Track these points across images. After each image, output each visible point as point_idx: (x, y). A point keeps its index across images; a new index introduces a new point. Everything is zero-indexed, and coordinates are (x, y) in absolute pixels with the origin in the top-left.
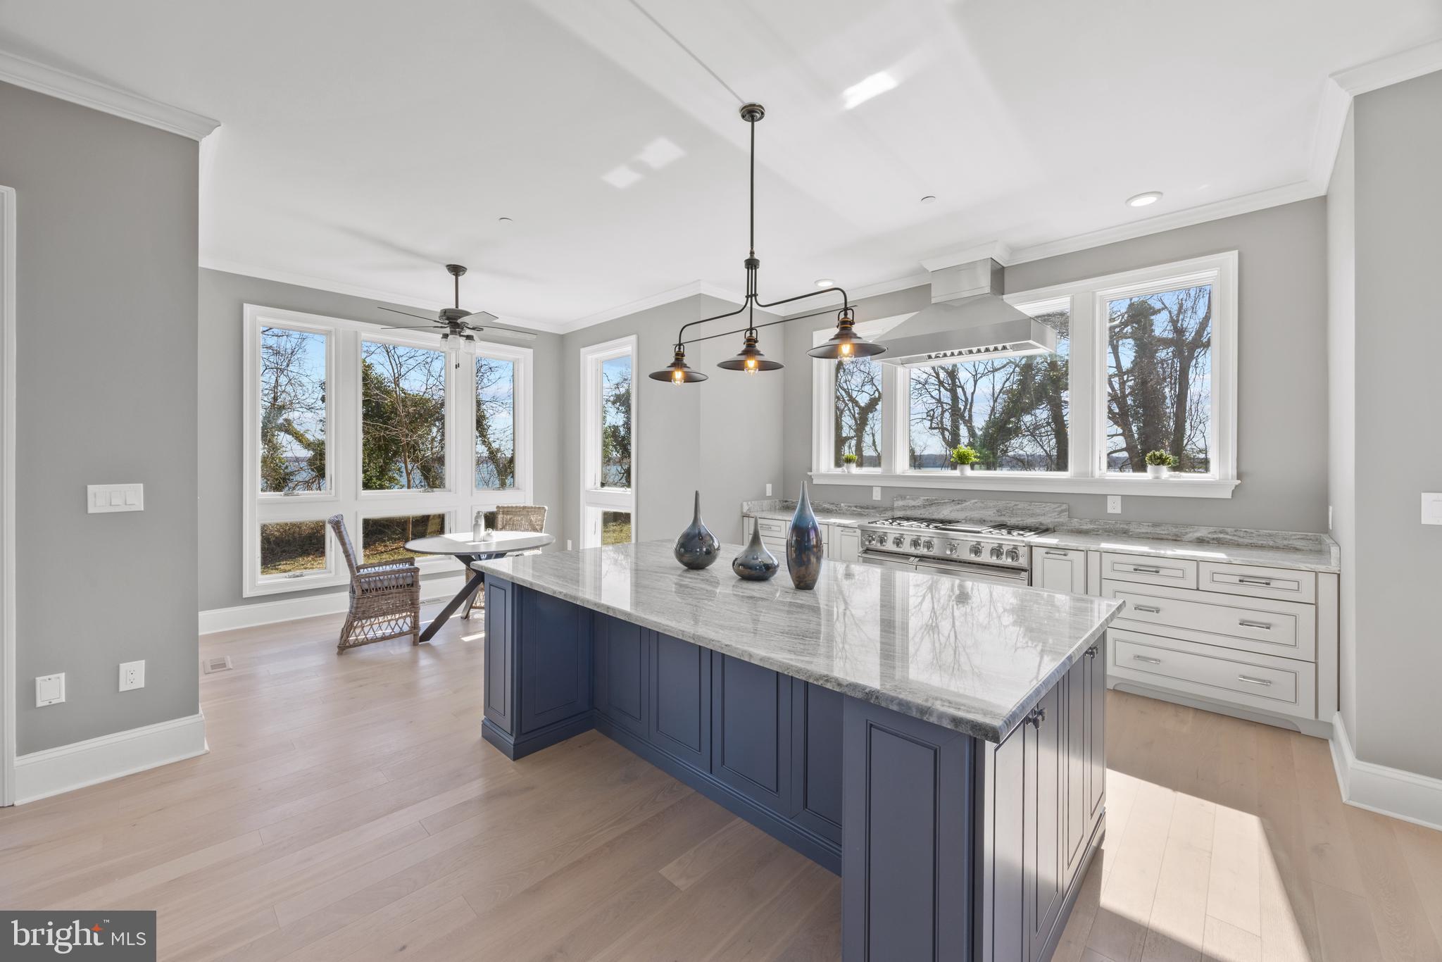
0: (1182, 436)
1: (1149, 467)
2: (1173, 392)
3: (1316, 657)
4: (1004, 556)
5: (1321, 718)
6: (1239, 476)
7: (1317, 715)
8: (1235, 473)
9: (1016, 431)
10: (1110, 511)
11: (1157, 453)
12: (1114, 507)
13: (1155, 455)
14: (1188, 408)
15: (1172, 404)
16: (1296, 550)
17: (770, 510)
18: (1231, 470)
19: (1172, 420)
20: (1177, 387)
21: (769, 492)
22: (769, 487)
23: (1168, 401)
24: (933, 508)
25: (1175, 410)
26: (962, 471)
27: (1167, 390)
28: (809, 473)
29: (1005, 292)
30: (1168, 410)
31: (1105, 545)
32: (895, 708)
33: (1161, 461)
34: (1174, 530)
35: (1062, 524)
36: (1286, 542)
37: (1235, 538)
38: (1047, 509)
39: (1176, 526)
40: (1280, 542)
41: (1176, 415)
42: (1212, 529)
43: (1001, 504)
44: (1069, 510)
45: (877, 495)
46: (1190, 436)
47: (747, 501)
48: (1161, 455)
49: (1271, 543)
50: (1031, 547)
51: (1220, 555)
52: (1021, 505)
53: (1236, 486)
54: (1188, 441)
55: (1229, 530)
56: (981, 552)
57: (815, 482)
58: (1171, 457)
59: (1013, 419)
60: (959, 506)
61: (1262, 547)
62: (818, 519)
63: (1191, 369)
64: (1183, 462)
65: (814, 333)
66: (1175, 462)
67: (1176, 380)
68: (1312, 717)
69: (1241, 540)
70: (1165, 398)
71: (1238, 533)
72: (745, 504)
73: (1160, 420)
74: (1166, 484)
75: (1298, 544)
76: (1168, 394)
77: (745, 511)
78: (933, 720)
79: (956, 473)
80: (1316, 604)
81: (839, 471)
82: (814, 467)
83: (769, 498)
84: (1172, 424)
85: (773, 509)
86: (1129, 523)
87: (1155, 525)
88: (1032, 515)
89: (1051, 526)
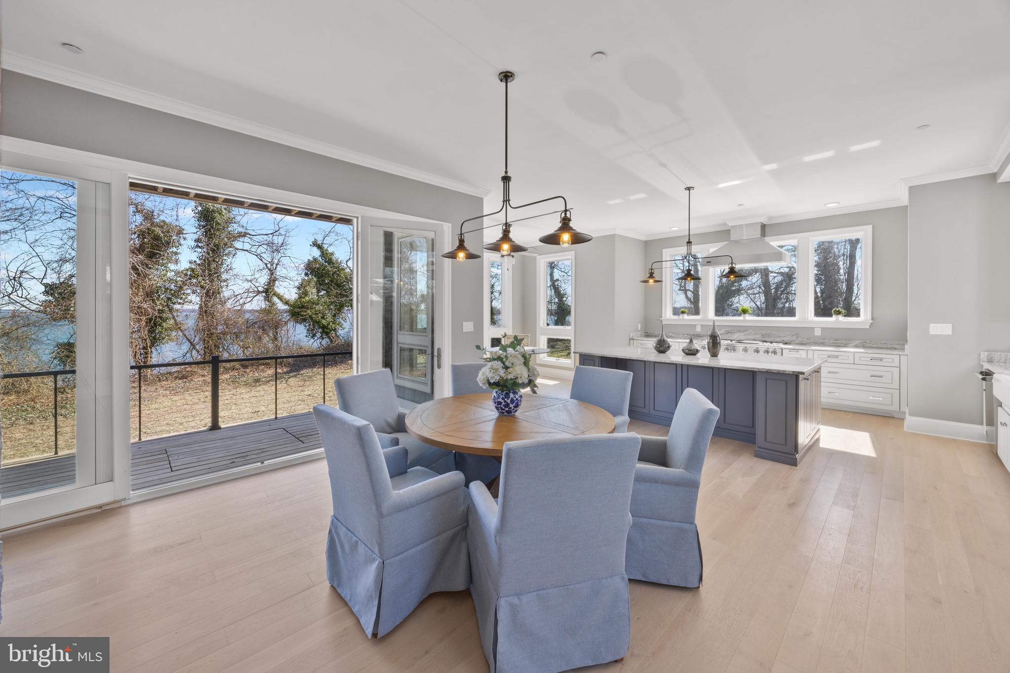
0: (851, 296)
1: (834, 316)
2: (845, 265)
3: (900, 387)
4: (770, 353)
5: (901, 410)
6: (872, 319)
7: (900, 409)
8: (871, 318)
9: (738, 292)
10: (816, 334)
11: (837, 309)
12: (818, 333)
13: (836, 310)
14: (855, 277)
15: (844, 273)
16: (896, 349)
17: (640, 337)
18: (869, 317)
19: (844, 284)
20: (848, 262)
21: (639, 329)
22: (639, 325)
23: (842, 271)
24: (729, 335)
25: (846, 277)
26: (744, 317)
27: (841, 263)
28: (661, 319)
29: (766, 235)
30: (842, 277)
31: (813, 348)
32: (776, 372)
33: (839, 313)
34: (845, 342)
35: (794, 341)
36: (891, 346)
37: (871, 345)
38: (786, 334)
39: (845, 340)
40: (889, 346)
41: (847, 280)
42: (861, 341)
43: (764, 332)
44: (797, 334)
45: (698, 329)
46: (857, 294)
47: (632, 332)
48: (839, 310)
49: (885, 346)
50: (782, 349)
51: (862, 350)
52: (774, 333)
53: (871, 323)
54: (856, 298)
55: (868, 342)
56: (759, 352)
57: (663, 323)
58: (843, 311)
59: (736, 284)
60: (743, 334)
61: (882, 348)
62: (669, 340)
63: (857, 250)
64: (851, 311)
65: (663, 250)
66: (845, 313)
67: (847, 257)
68: (898, 410)
69: (873, 345)
70: (839, 269)
71: (872, 343)
72: (631, 333)
73: (836, 284)
74: (841, 322)
75: (897, 346)
76: (841, 266)
77: (631, 337)
78: (787, 373)
79: (741, 318)
80: (900, 367)
81: (676, 317)
82: (663, 316)
83: (639, 331)
84: (844, 287)
85: (641, 336)
86: (824, 339)
87: (836, 340)
88: (779, 337)
89: (788, 342)
